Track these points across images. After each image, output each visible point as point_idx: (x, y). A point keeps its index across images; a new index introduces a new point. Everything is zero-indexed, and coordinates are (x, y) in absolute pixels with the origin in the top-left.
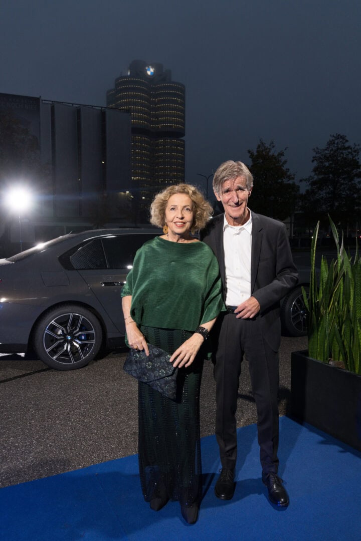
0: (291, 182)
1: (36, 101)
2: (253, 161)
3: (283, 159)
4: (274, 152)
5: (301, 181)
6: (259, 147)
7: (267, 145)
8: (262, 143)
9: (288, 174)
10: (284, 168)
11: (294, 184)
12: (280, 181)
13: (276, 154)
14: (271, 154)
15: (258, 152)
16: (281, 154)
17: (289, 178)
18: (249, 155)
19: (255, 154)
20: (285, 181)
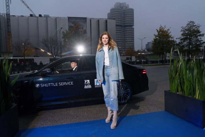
0: (172, 39)
1: (85, 18)
2: (158, 33)
3: (169, 31)
4: (166, 29)
5: (177, 39)
6: (160, 28)
7: (163, 27)
8: (161, 26)
9: (171, 36)
10: (170, 35)
11: (174, 40)
12: (168, 39)
13: (167, 30)
14: (165, 30)
15: (160, 30)
16: (168, 30)
17: (172, 38)
18: (157, 31)
19: (159, 30)
20: (170, 39)
